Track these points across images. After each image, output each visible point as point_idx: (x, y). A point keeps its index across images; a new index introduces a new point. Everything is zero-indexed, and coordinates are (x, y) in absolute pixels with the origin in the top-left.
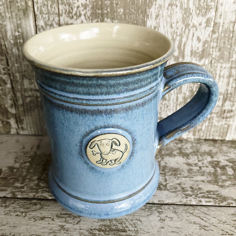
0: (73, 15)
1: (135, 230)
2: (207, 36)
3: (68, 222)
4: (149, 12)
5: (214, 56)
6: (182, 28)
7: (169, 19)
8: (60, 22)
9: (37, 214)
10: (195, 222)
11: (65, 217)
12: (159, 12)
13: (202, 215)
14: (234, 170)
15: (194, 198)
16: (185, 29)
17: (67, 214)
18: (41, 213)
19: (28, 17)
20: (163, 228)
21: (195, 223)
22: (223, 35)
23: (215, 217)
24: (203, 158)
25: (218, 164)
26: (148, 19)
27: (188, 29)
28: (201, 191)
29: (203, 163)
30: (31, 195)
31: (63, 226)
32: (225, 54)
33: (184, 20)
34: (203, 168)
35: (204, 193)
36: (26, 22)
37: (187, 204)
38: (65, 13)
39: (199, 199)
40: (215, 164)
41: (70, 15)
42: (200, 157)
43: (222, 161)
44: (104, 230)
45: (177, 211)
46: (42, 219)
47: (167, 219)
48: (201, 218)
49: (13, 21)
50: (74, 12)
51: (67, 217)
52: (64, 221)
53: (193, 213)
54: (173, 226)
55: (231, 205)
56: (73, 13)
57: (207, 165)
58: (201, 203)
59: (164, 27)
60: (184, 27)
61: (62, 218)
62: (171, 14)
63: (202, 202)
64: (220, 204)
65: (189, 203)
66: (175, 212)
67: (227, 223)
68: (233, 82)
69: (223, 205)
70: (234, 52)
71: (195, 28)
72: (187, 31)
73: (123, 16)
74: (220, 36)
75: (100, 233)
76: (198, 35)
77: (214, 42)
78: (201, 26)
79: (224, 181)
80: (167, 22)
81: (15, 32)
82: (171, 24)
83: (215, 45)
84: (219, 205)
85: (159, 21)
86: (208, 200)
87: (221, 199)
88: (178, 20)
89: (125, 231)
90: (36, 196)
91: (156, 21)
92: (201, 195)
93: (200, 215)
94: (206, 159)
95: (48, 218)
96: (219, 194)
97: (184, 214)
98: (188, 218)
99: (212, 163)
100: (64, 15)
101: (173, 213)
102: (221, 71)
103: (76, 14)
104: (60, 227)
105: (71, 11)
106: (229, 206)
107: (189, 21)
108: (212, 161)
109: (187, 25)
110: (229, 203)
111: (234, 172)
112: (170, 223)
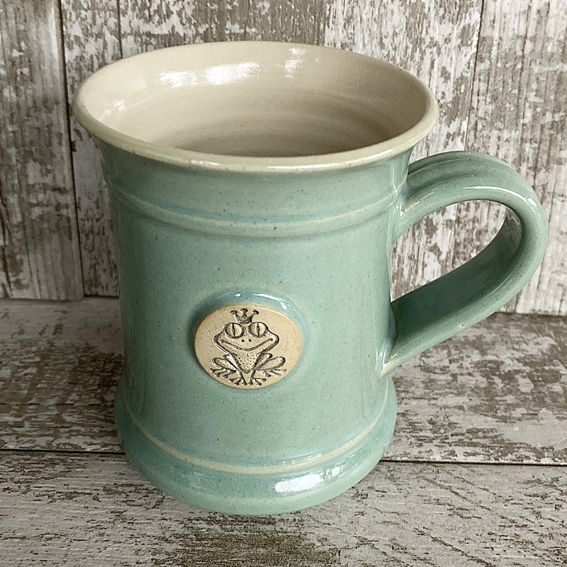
0: (152, 13)
1: (295, 520)
2: (462, 66)
3: (133, 503)
4: (330, 10)
5: (481, 114)
6: (407, 47)
7: (375, 28)
8: (120, 29)
9: (57, 485)
10: (438, 500)
11: (125, 493)
12: (352, 10)
13: (455, 485)
14: (533, 381)
15: (437, 446)
16: (414, 50)
17: (132, 485)
18: (66, 482)
19: (45, 16)
20: (363, 514)
21: (438, 502)
22: (499, 65)
23: (486, 487)
24: (461, 355)
25: (498, 368)
26: (327, 27)
27: (421, 49)
28: (455, 431)
29: (461, 367)
30: (42, 442)
31: (121, 513)
32: (507, 109)
33: (411, 29)
34: (459, 378)
35: (463, 435)
36: (40, 27)
37: (421, 460)
38: (133, 10)
39: (450, 449)
40: (490, 367)
41: (144, 14)
42: (453, 352)
43: (508, 362)
44: (220, 520)
45: (397, 475)
46: (70, 496)
47: (372, 494)
48: (452, 492)
49: (7, 24)
50: (154, 7)
51: (130, 492)
52: (123, 502)
53: (435, 479)
54: (387, 509)
55: (525, 462)
56: (152, 10)
57: (471, 370)
58: (455, 458)
59: (364, 45)
60: (411, 46)
61: (117, 495)
62: (380, 15)
63: (456, 456)
64: (500, 459)
65: (425, 457)
66: (392, 478)
67: (513, 502)
68: (528, 174)
69: (506, 462)
70: (527, 105)
71: (435, 49)
72: (417, 55)
73: (269, 18)
74: (494, 68)
75: (212, 527)
76: (444, 65)
77: (480, 79)
78: (450, 44)
79: (510, 407)
80: (370, 35)
81: (11, 51)
82: (381, 39)
83: (483, 87)
84: (497, 462)
85: (352, 31)
86: (470, 450)
87: (501, 447)
88: (397, 30)
89: (273, 521)
90: (54, 444)
91: (347, 30)
92: (456, 438)
93: (450, 485)
94: (468, 357)
95: (85, 494)
96: (496, 437)
97: (413, 483)
98: (422, 492)
99: (482, 367)
100: (130, 12)
101: (388, 481)
102: (498, 148)
103: (158, 11)
104: (112, 516)
105: (148, 4)
106: (520, 462)
107: (421, 33)
108: (483, 361)
109: (418, 42)
110: (520, 458)
111: (535, 386)
112: (380, 503)
